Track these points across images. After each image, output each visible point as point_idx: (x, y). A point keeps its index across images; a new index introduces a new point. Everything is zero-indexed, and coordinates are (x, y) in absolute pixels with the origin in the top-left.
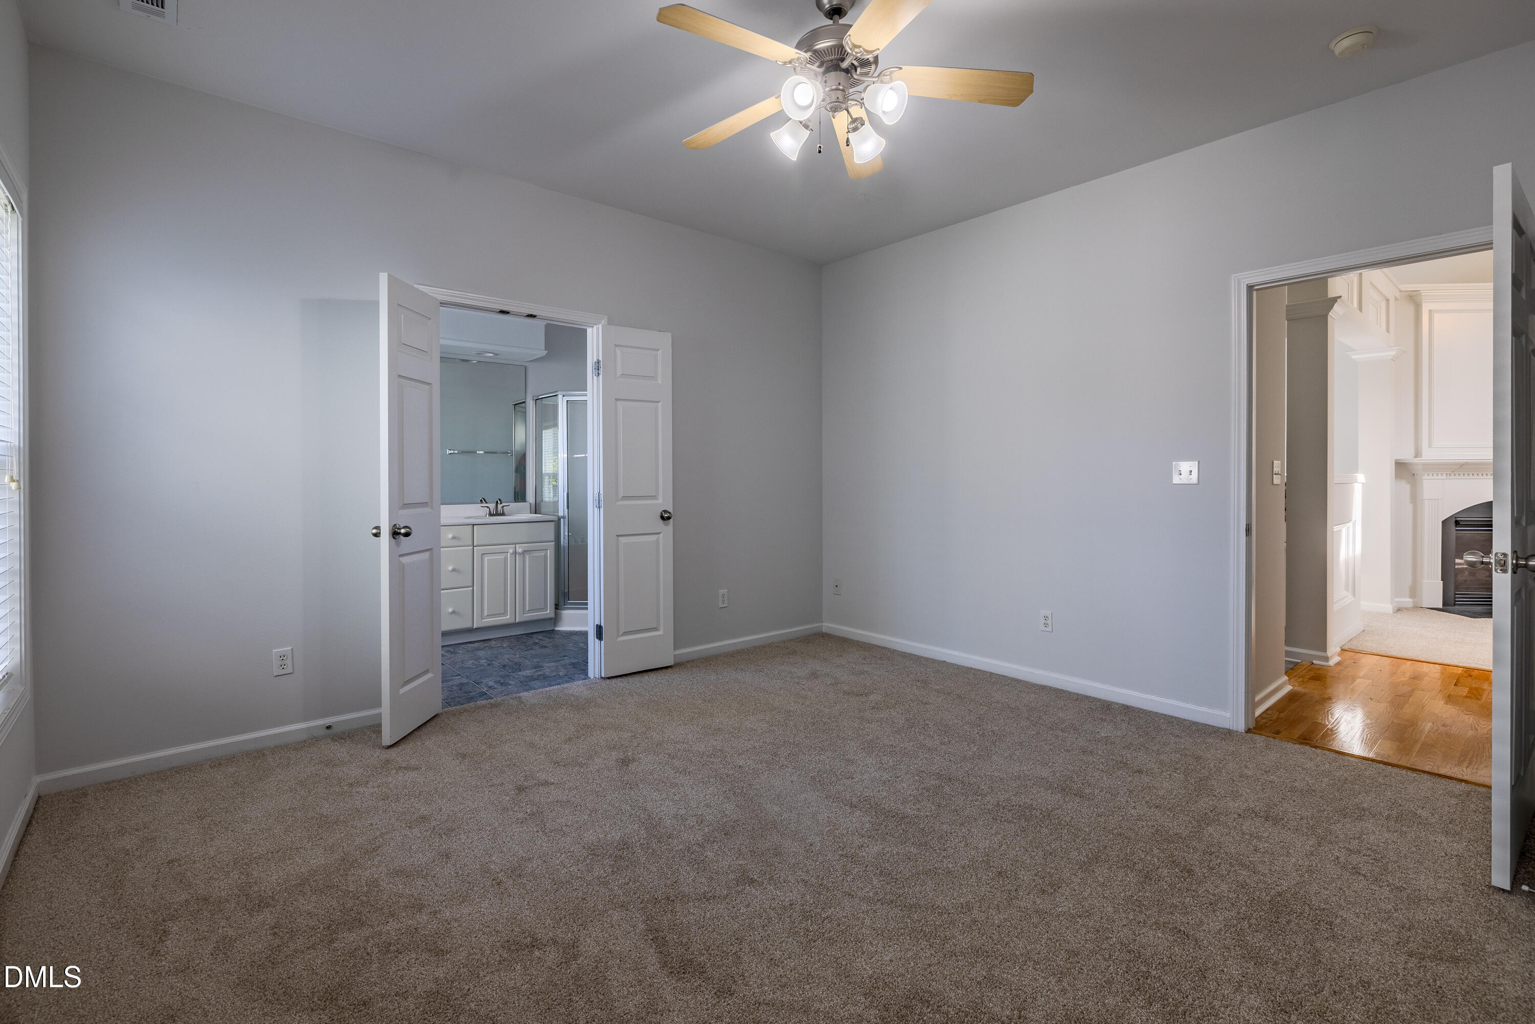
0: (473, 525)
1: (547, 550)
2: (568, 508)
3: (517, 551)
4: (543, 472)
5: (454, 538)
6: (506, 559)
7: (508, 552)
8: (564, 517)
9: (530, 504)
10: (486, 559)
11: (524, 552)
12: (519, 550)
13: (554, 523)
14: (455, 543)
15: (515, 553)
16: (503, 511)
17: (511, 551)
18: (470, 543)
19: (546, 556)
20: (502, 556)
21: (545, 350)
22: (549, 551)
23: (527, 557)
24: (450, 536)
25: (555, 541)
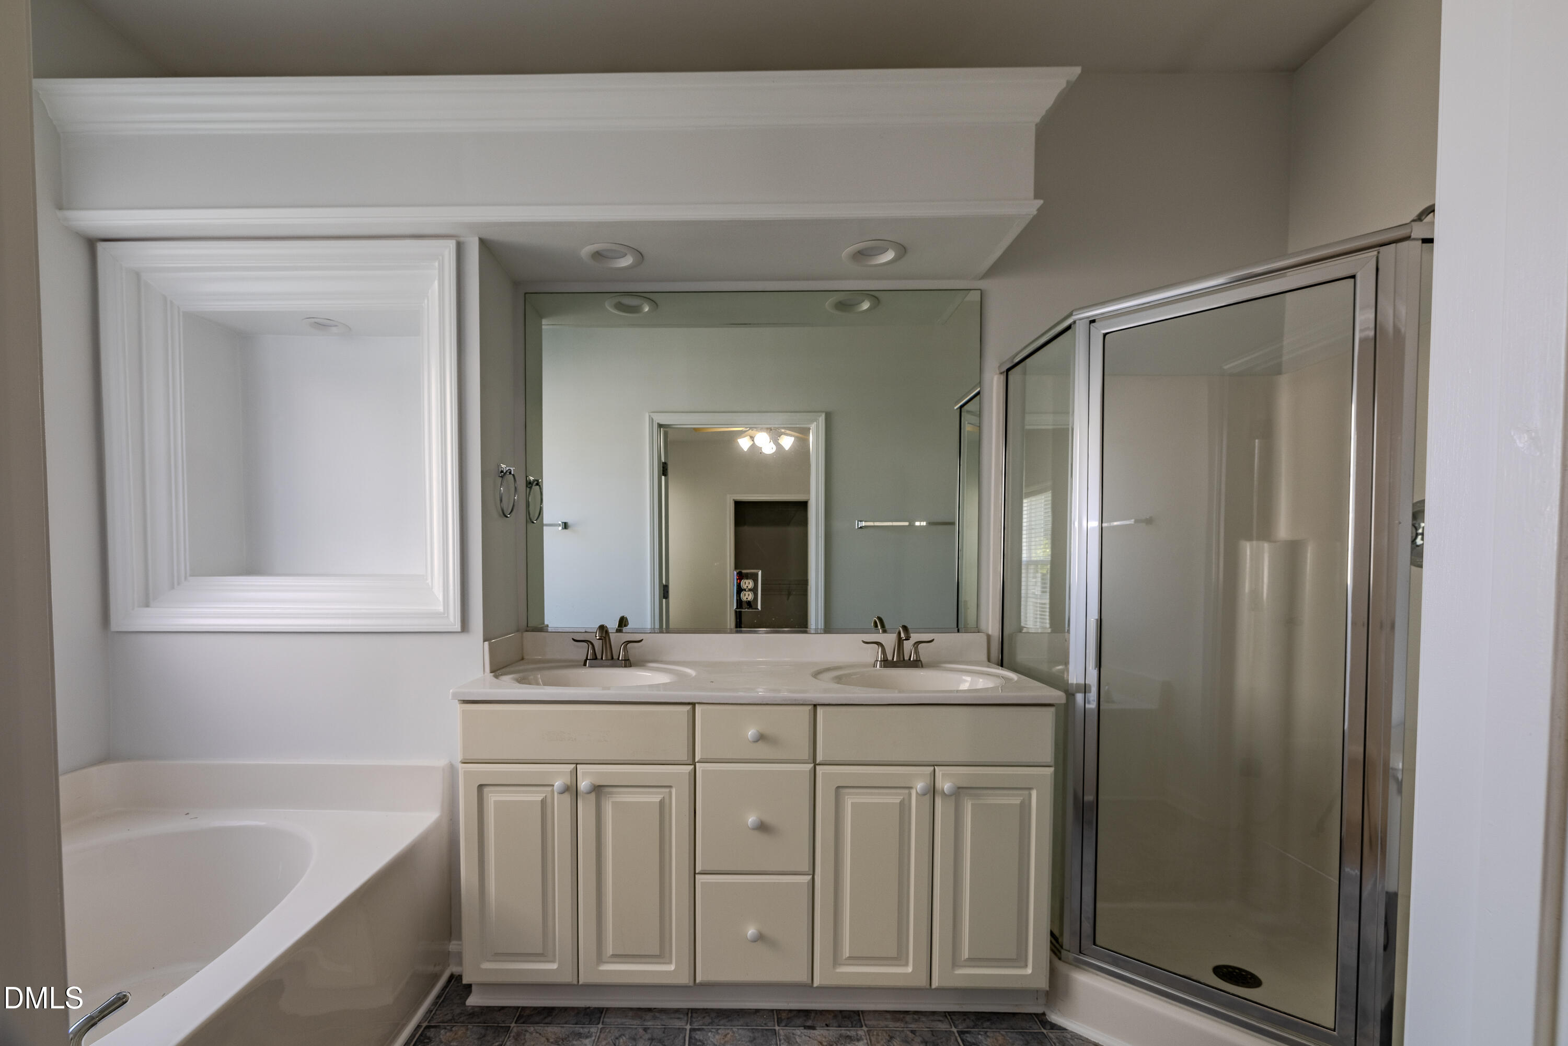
0: (815, 706)
1: (1030, 789)
2: (1099, 665)
3: (939, 784)
4: (1025, 556)
5: (761, 738)
6: (904, 808)
7: (910, 788)
8: (1085, 689)
9: (989, 637)
10: (849, 801)
11: (959, 792)
12: (946, 786)
13: (1052, 709)
14: (763, 750)
15: (933, 791)
16: (917, 652)
17: (920, 786)
18: (805, 754)
19: (1024, 808)
20: (894, 799)
21: (1036, 197)
22: (1034, 793)
23: (968, 806)
24: (751, 733)
25: (1056, 766)
